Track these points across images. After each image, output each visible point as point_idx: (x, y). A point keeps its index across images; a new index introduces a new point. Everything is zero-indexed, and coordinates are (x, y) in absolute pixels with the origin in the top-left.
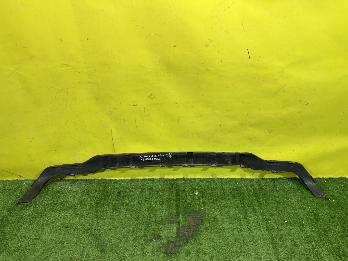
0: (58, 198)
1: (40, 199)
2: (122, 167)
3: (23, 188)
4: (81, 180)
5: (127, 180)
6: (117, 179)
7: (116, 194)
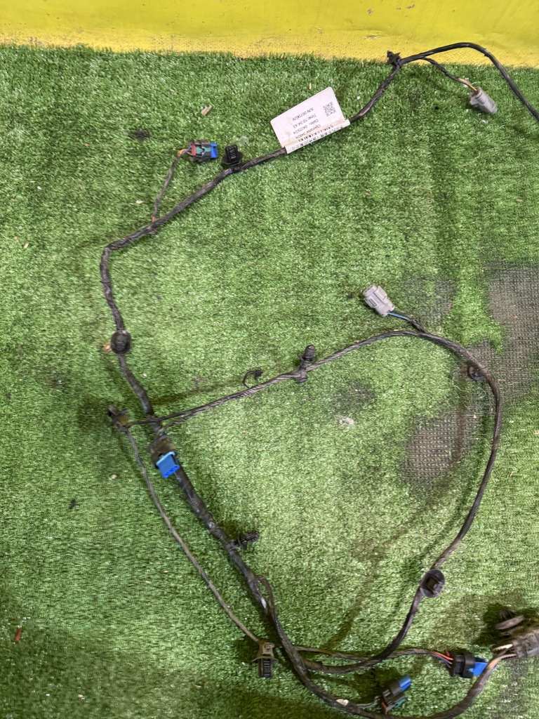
5: (168, 58)
7: (121, 140)
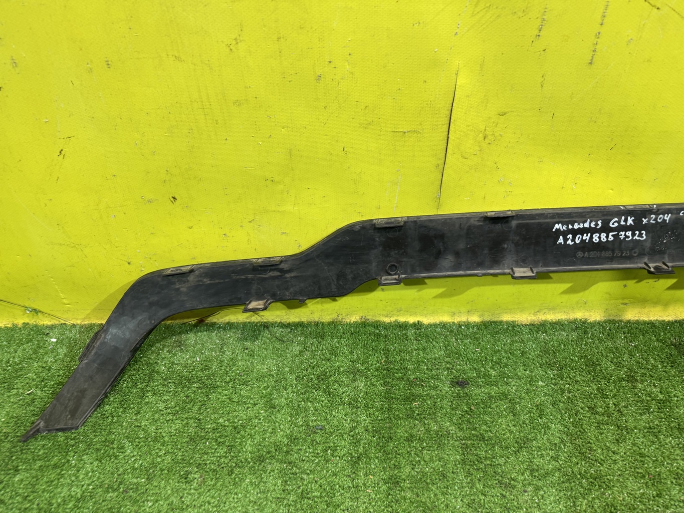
0: (200, 409)
1: (124, 412)
2: (469, 272)
3: (50, 359)
4: (282, 325)
6: (426, 321)
